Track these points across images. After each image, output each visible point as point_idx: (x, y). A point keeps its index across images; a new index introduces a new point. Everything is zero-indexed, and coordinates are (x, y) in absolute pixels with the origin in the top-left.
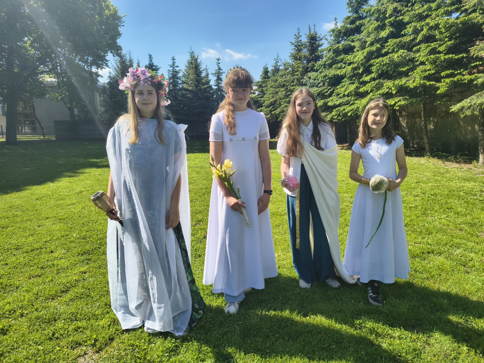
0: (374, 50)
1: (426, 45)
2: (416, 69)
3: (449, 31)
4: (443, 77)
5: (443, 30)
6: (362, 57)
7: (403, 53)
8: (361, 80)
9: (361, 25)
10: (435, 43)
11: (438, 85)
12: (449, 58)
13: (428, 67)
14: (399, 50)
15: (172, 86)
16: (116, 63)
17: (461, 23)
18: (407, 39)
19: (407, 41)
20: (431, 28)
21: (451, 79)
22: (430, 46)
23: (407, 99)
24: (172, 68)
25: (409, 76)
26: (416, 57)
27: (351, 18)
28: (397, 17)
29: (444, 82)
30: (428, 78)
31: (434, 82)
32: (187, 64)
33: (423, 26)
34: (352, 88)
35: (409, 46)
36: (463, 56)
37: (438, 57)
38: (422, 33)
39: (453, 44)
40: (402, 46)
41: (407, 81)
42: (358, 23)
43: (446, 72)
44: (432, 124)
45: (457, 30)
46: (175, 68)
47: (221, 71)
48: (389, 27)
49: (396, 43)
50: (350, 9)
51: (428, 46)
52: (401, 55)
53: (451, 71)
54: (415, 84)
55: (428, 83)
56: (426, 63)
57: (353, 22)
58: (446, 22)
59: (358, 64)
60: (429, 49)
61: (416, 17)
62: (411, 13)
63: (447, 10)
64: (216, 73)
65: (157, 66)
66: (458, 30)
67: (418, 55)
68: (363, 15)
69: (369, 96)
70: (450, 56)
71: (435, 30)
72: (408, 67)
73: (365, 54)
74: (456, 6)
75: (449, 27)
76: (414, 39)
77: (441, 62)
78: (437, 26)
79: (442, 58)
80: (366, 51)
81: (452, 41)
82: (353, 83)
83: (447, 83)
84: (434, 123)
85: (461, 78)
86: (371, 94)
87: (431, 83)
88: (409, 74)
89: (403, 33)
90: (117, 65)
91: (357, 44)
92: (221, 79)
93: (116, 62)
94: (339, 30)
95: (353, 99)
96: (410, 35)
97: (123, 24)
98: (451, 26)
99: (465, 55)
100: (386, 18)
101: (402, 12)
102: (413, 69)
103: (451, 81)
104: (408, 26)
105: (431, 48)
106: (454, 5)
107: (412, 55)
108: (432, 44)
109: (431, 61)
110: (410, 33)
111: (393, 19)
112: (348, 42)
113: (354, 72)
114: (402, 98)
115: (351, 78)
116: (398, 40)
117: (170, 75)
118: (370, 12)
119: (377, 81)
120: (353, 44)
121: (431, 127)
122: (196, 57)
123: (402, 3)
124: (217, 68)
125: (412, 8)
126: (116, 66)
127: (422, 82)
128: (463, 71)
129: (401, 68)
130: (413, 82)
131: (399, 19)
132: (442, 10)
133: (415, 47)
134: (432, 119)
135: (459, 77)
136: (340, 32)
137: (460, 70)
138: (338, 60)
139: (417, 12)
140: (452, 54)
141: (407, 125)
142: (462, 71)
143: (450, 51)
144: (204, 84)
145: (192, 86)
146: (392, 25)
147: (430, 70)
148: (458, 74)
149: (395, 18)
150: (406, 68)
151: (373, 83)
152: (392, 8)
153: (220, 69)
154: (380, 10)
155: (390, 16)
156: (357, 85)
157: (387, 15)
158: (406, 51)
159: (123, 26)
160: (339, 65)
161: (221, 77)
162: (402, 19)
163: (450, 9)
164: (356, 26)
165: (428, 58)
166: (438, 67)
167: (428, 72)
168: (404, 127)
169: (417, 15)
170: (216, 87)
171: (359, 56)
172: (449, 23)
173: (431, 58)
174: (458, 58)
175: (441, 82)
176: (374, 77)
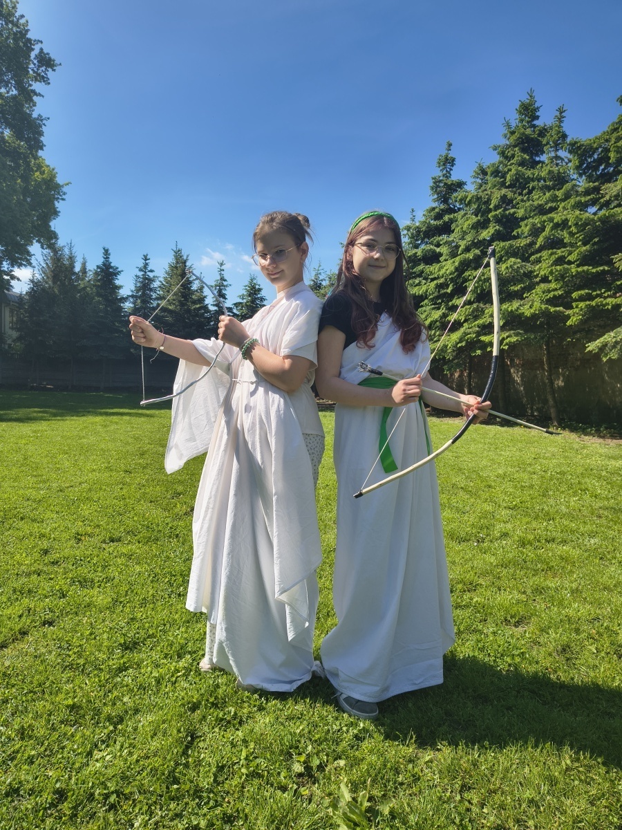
0: (471, 258)
1: (550, 251)
2: (535, 288)
3: (582, 231)
4: (576, 300)
5: (574, 229)
6: (452, 269)
7: (515, 263)
8: (450, 304)
9: (451, 221)
10: (563, 249)
11: (568, 312)
12: (584, 271)
13: (553, 285)
14: (508, 259)
15: (141, 302)
16: (44, 260)
17: (600, 219)
18: (522, 242)
19: (522, 245)
20: (556, 226)
21: (588, 303)
22: (555, 253)
23: (520, 334)
24: (143, 273)
25: (524, 299)
26: (535, 271)
27: (437, 210)
28: (506, 209)
29: (577, 307)
30: (553, 301)
31: (561, 308)
32: (168, 269)
33: (545, 221)
34: (436, 315)
35: (524, 254)
36: (604, 269)
37: (568, 269)
38: (544, 234)
39: (590, 251)
40: (514, 253)
41: (520, 305)
42: (446, 218)
43: (579, 292)
44: (561, 379)
45: (594, 231)
46: (148, 273)
47: (225, 283)
48: (495, 224)
49: (503, 248)
50: (436, 196)
51: (552, 254)
52: (511, 266)
53: (587, 291)
54: (532, 311)
55: (552, 309)
56: (550, 278)
57: (439, 216)
58: (577, 217)
59: (446, 280)
60: (553, 258)
61: (534, 211)
62: (528, 204)
63: (580, 202)
64: (216, 286)
65: (117, 268)
66: (596, 232)
67: (538, 267)
68: (455, 206)
69: (462, 330)
70: (586, 268)
71: (562, 230)
72: (522, 285)
73: (457, 264)
74: (592, 196)
75: (581, 226)
76: (532, 244)
77: (573, 276)
78: (564, 224)
79: (573, 270)
80: (458, 259)
81: (588, 246)
82: (439, 308)
83: (581, 310)
84: (563, 376)
85: (602, 302)
86: (466, 325)
87: (558, 309)
88: (524, 296)
89: (515, 233)
90: (47, 264)
91: (444, 250)
92: (223, 296)
93: (45, 258)
94: (418, 227)
95: (438, 333)
96: (526, 237)
97: (64, 197)
98: (585, 224)
99: (606, 268)
100: (490, 211)
101: (514, 202)
102: (530, 288)
103: (586, 305)
104: (522, 224)
105: (557, 256)
106: (590, 195)
107: (529, 267)
108: (559, 251)
109: (556, 276)
110: (526, 234)
111: (500, 213)
112: (432, 247)
113: (439, 291)
114: (512, 332)
115: (434, 301)
116: (507, 243)
117: (139, 285)
118: (465, 201)
119: (475, 306)
120: (438, 250)
121: (560, 383)
122: (185, 258)
123: (514, 189)
124: (219, 278)
125: (529, 197)
126: (45, 265)
127: (543, 307)
128: (604, 293)
129: (511, 286)
130: (531, 307)
131: (509, 213)
132: (572, 201)
133: (534, 255)
134: (560, 370)
135: (598, 300)
136: (418, 230)
137: (600, 290)
138: (414, 273)
139: (536, 203)
140: (589, 266)
141: (522, 380)
142: (603, 291)
143: (584, 260)
144: (194, 302)
145: (174, 304)
146: (498, 220)
147: (556, 290)
148: (597, 296)
149: (504, 210)
150: (519, 286)
151: (469, 309)
152: (499, 196)
153: (223, 279)
154: (481, 197)
155: (496, 208)
156: (443, 311)
157: (491, 206)
158: (519, 260)
159: (63, 199)
160: (417, 281)
161: (224, 292)
162: (515, 213)
163: (583, 199)
164: (444, 222)
165: (552, 270)
166: (568, 286)
167: (552, 293)
168: (518, 384)
169: (536, 208)
170: (216, 308)
171: (448, 267)
172: (581, 219)
173: (557, 271)
174: (597, 272)
175: (572, 308)
176: (470, 300)
